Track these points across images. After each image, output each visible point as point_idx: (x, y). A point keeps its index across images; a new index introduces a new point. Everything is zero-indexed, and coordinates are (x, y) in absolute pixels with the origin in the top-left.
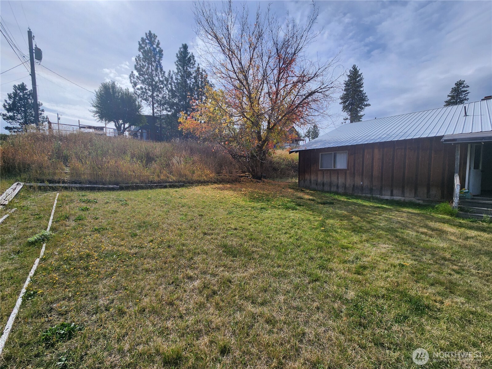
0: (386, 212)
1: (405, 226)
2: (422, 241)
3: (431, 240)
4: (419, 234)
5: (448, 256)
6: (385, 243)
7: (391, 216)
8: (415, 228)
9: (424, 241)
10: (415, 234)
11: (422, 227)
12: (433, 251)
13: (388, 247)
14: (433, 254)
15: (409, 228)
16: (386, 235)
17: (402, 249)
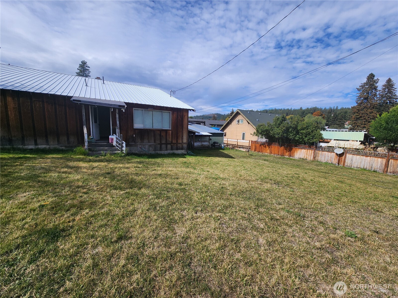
0: (29, 161)
1: (48, 170)
2: (62, 178)
3: (70, 176)
4: (60, 174)
5: (80, 184)
6: (25, 192)
7: (34, 164)
8: (58, 169)
9: (64, 178)
10: (57, 174)
11: (63, 167)
12: (70, 184)
13: (29, 194)
14: (70, 187)
15: (51, 171)
16: (27, 183)
17: (44, 191)
